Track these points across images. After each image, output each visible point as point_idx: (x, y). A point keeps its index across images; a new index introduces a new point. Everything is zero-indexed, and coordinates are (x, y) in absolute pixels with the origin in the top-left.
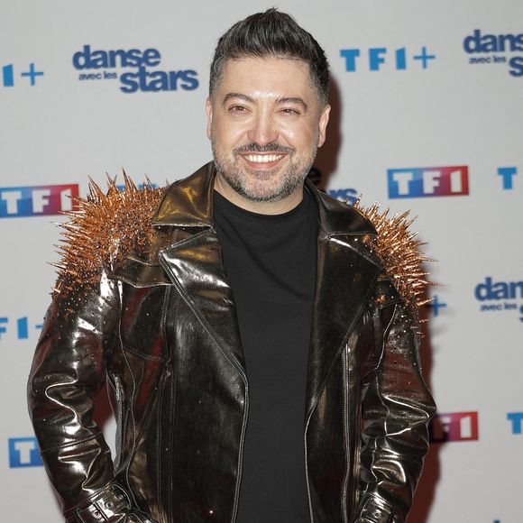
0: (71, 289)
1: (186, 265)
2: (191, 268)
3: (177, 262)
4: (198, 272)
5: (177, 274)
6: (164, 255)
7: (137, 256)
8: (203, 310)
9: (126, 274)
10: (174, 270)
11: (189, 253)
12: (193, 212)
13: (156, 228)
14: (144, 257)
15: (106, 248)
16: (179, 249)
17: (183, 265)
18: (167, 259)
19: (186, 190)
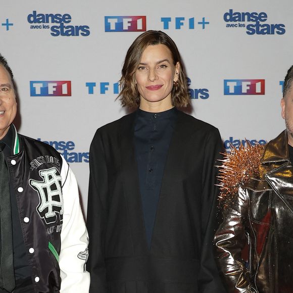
0: (225, 195)
1: (278, 180)
2: (281, 181)
3: (274, 179)
4: (284, 182)
5: (274, 184)
6: (268, 176)
7: (255, 177)
8: (288, 200)
9: (250, 186)
10: (273, 183)
11: (279, 174)
12: (279, 155)
13: (263, 164)
14: (258, 178)
15: (240, 175)
16: (274, 173)
17: (277, 180)
18: (269, 178)
19: (275, 145)
